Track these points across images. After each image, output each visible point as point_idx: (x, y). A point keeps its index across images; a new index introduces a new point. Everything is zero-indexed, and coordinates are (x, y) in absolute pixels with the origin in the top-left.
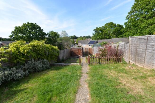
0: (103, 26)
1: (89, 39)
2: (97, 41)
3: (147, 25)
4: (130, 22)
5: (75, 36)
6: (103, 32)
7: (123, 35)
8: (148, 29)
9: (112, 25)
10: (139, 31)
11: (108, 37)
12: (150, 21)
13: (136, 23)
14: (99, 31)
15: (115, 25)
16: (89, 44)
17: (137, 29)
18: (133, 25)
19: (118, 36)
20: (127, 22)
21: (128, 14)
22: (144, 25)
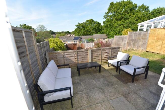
0: (84, 22)
1: (69, 34)
2: (81, 37)
3: (118, 25)
4: (107, 21)
5: (52, 31)
6: (85, 28)
7: (101, 32)
8: (118, 28)
9: (92, 22)
10: (113, 29)
11: (89, 33)
12: (119, 22)
13: (111, 23)
14: (81, 27)
15: (95, 23)
16: (73, 40)
17: (112, 28)
18: (109, 24)
19: (98, 32)
20: (105, 21)
21: (105, 14)
22: (116, 25)
